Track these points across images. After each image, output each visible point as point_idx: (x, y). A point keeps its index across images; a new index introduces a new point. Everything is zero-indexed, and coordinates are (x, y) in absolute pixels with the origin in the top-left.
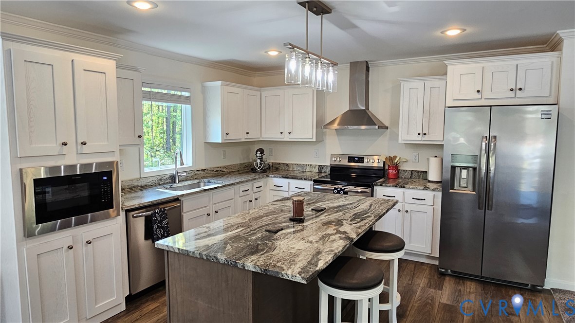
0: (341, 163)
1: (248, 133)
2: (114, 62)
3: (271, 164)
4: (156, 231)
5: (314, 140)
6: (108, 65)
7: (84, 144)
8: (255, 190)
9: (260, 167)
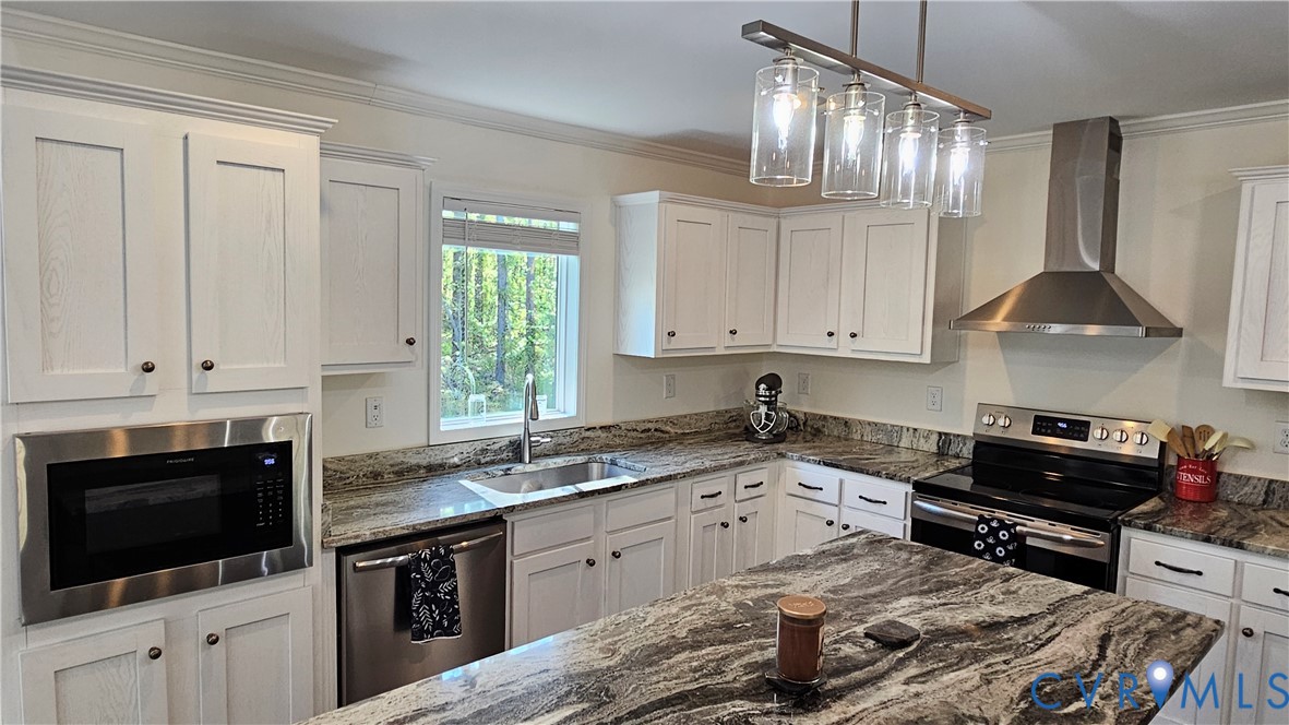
0: (1012, 434)
1: (733, 332)
2: (315, 141)
3: (802, 417)
4: (417, 611)
5: (926, 359)
6: (296, 149)
7: (208, 366)
8: (742, 493)
9: (766, 426)
